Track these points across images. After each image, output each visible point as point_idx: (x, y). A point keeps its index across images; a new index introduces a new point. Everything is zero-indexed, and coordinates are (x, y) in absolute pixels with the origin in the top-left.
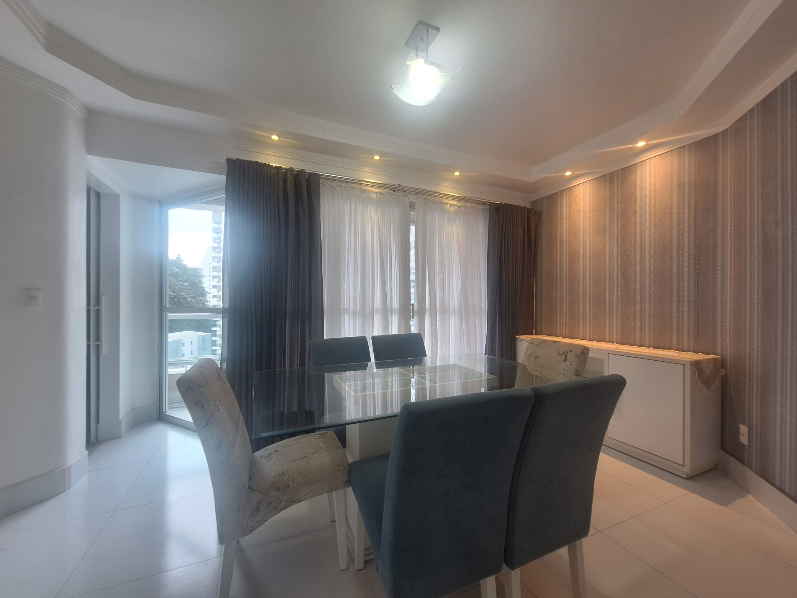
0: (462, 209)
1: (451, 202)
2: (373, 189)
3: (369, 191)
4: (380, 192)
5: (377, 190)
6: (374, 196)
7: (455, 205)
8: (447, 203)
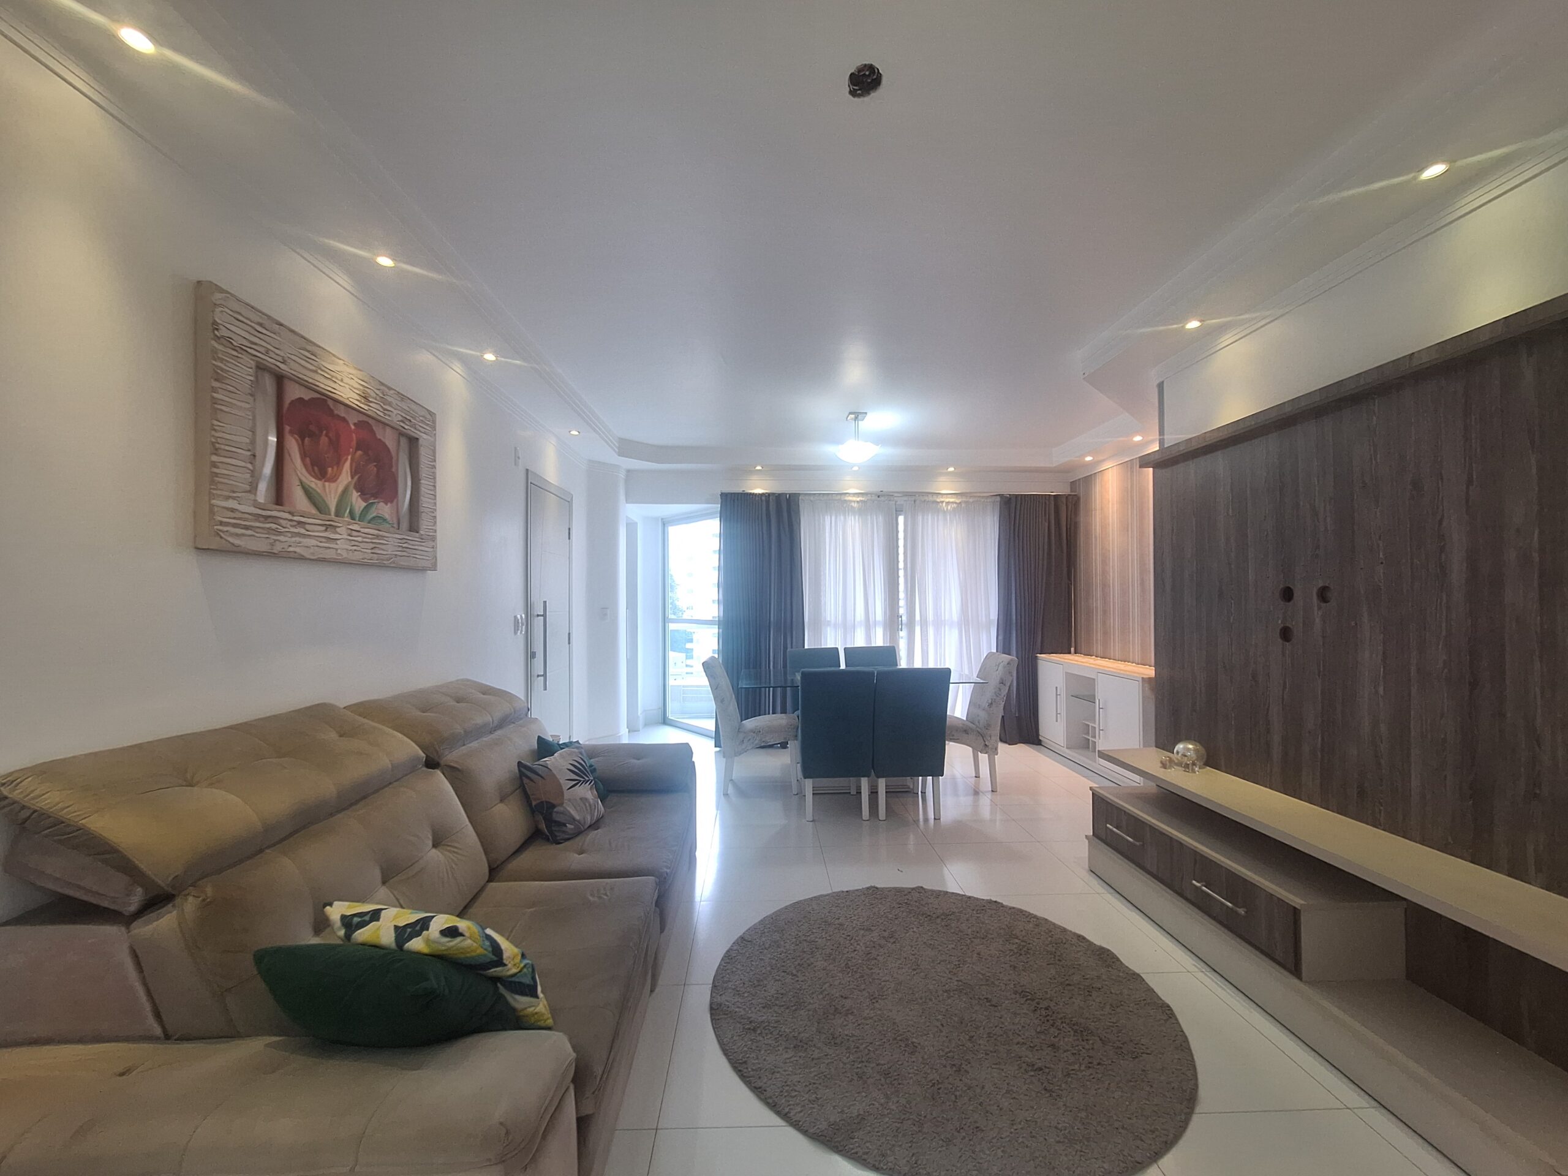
0: (963, 505)
1: (947, 500)
2: (854, 499)
3: (851, 501)
4: (861, 501)
5: (858, 499)
6: (855, 505)
7: (953, 503)
8: (942, 502)
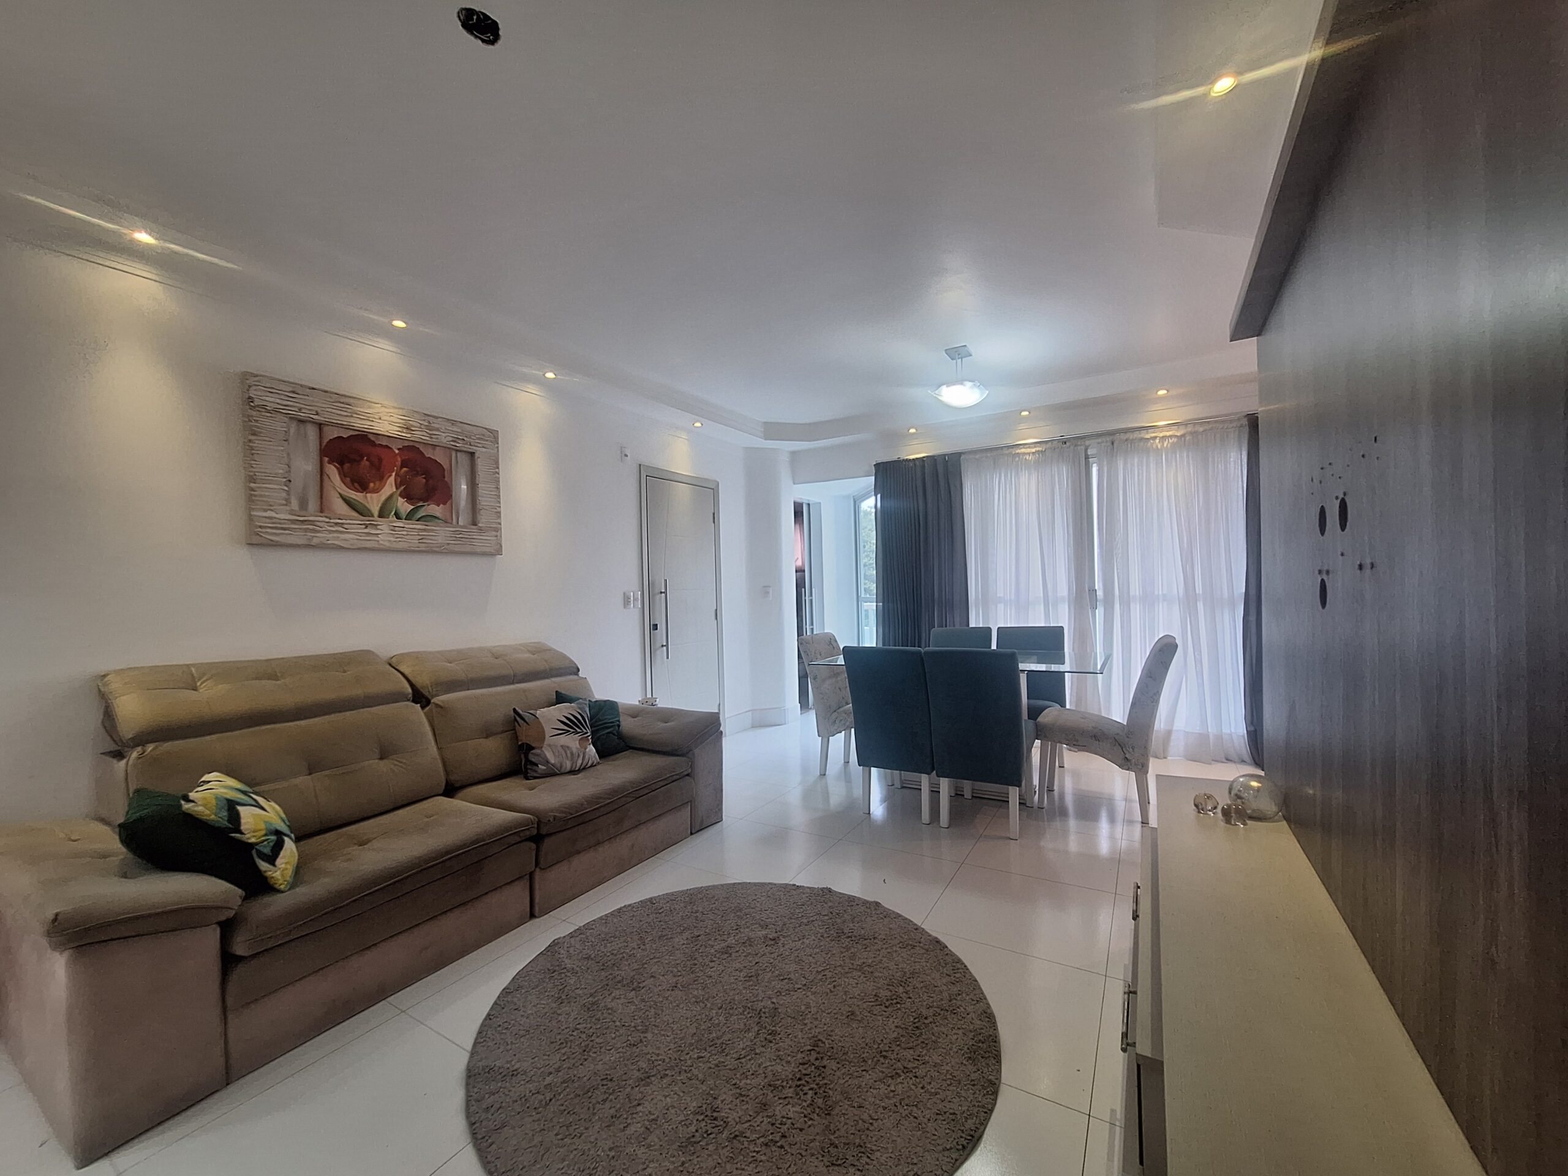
0: (1187, 438)
1: (1161, 435)
2: (1029, 450)
3: (1025, 454)
4: (1039, 452)
5: (1034, 450)
6: (1031, 458)
7: (1171, 436)
8: (1155, 437)
